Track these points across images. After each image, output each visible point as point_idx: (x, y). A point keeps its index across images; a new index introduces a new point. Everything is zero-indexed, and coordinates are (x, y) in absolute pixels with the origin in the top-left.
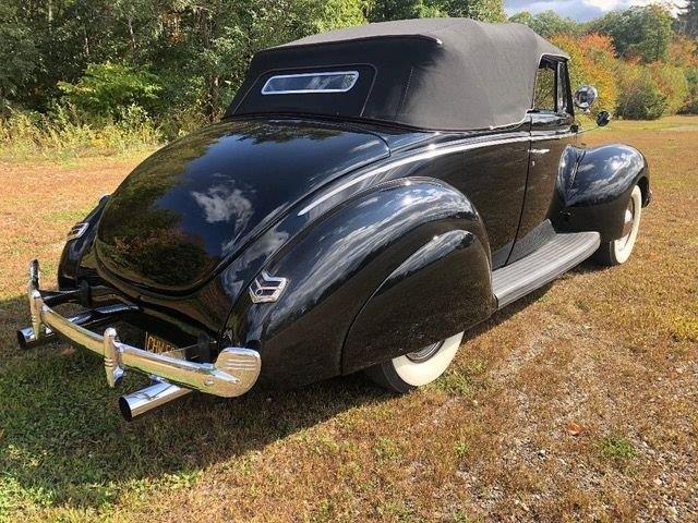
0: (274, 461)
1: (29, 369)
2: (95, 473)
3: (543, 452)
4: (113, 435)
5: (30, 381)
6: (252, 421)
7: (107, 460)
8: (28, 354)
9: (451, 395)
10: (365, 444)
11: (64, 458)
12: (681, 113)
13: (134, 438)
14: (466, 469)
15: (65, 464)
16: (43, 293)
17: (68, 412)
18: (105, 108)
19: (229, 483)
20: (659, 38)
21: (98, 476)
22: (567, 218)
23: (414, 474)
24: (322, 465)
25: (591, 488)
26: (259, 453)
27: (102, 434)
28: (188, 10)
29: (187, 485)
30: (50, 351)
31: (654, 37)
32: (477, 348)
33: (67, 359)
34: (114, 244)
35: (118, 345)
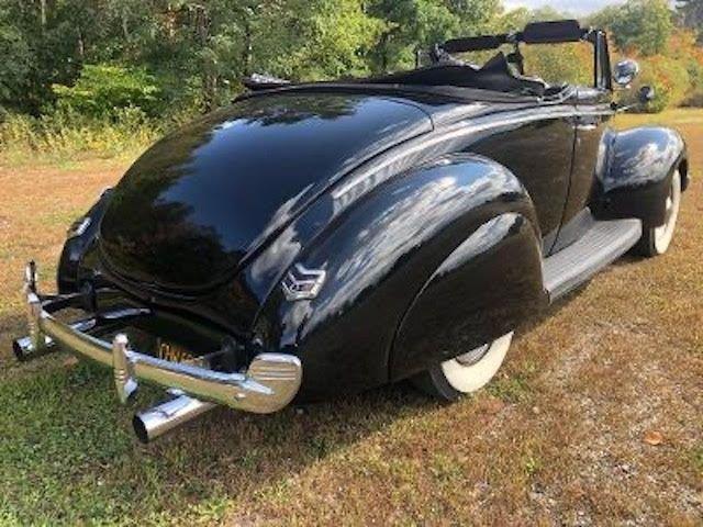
0: (314, 484)
1: (27, 383)
2: (106, 505)
3: (626, 467)
4: (125, 458)
5: (28, 396)
6: (284, 439)
7: (121, 488)
8: (26, 366)
9: (505, 401)
10: (417, 462)
11: (69, 488)
12: (683, 106)
13: (149, 461)
14: (540, 489)
15: (71, 495)
16: (41, 298)
17: (72, 431)
18: (101, 111)
19: (266, 512)
20: (659, 31)
21: (110, 509)
22: (606, 205)
23: (482, 498)
24: (372, 489)
25: (690, 509)
26: (297, 476)
27: (113, 457)
28: (184, 8)
29: (216, 517)
30: (50, 362)
31: (653, 30)
32: (526, 348)
33: (69, 370)
34: (118, 243)
35: (129, 353)
